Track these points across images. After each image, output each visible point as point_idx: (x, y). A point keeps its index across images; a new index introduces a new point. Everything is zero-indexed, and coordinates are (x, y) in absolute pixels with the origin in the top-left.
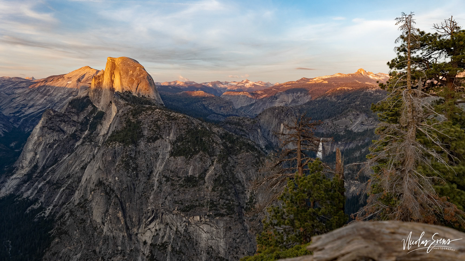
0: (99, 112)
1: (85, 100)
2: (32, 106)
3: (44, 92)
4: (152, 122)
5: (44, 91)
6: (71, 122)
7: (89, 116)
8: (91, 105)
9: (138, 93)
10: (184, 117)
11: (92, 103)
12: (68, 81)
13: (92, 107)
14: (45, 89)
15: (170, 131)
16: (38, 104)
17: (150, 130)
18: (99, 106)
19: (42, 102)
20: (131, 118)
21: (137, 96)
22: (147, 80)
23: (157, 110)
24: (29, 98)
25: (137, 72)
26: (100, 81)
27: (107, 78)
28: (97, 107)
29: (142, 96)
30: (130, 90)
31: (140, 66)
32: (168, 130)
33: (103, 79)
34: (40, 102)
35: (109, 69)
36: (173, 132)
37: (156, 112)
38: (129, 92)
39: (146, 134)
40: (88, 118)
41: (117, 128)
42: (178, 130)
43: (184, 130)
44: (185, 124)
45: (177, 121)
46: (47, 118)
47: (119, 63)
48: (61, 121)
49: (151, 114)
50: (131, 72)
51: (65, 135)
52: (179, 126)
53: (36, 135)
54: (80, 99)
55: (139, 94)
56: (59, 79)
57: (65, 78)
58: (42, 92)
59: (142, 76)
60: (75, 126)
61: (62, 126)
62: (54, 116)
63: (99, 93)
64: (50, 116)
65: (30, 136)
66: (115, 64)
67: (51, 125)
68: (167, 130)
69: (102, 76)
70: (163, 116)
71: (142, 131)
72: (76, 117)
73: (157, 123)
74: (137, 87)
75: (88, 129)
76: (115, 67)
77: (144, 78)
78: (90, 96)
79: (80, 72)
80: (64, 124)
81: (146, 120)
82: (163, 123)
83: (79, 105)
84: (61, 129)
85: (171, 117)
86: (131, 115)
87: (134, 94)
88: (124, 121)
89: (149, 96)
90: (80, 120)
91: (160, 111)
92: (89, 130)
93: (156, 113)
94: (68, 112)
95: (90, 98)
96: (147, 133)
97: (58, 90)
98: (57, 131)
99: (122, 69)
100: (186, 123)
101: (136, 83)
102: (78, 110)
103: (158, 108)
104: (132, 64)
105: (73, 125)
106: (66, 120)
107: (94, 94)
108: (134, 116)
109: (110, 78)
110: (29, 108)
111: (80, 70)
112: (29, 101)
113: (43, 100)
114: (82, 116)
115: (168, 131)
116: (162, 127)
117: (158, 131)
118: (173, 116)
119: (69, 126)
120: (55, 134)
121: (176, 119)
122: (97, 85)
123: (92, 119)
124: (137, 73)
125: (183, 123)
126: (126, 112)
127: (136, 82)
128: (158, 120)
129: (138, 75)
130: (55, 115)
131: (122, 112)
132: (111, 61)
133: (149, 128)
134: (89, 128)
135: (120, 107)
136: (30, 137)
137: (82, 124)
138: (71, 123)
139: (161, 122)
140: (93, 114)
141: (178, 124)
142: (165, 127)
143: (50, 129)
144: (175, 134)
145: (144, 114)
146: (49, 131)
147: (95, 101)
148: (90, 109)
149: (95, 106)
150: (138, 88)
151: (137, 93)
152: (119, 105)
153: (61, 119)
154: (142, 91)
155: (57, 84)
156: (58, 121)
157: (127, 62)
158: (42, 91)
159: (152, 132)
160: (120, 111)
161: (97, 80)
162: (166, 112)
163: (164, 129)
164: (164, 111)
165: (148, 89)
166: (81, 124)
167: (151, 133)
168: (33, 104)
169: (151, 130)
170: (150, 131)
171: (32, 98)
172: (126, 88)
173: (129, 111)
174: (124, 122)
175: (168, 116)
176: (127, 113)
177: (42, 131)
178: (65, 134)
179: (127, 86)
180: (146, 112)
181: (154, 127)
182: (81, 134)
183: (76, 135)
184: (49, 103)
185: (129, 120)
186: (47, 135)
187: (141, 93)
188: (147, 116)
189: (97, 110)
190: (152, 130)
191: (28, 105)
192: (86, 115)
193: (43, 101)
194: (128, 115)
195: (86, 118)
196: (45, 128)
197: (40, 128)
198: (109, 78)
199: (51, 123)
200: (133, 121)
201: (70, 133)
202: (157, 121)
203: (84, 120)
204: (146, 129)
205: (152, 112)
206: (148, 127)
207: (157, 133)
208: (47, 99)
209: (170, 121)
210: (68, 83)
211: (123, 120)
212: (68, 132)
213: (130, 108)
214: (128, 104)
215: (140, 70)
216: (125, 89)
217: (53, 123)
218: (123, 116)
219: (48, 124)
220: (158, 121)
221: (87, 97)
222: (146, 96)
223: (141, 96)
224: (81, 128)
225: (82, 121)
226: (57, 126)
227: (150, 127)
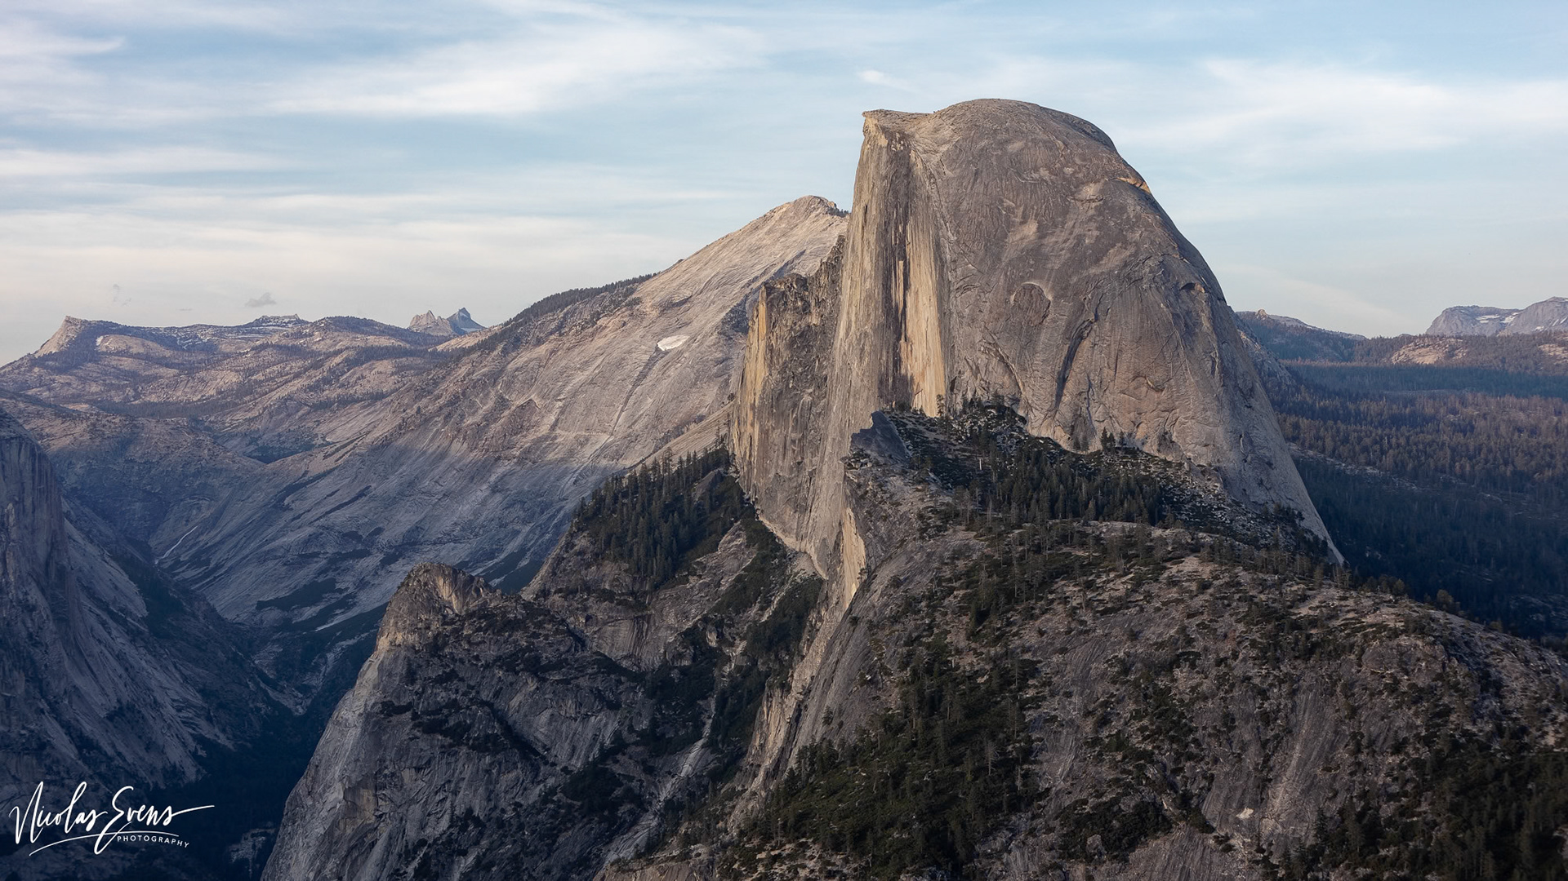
0: (797, 587)
1: (698, 491)
2: (410, 544)
3: (496, 427)
4: (1126, 671)
5: (490, 418)
6: (581, 670)
7: (719, 625)
8: (747, 526)
9: (1077, 416)
10: (1419, 628)
11: (747, 512)
12: (665, 333)
13: (750, 543)
14: (502, 403)
15: (1276, 759)
16: (446, 524)
17: (1096, 741)
18: (800, 538)
19: (476, 513)
20: (957, 638)
21: (1064, 443)
22: (1153, 297)
23: (1190, 564)
24: (393, 483)
25: (1081, 224)
26: (814, 320)
27: (858, 296)
28: (789, 542)
29: (1107, 440)
30: (1007, 392)
31: (1113, 175)
32: (1253, 749)
33: (837, 306)
34: (464, 510)
35: (873, 212)
36: (1302, 763)
37: (1172, 582)
38: (1000, 408)
39: (1061, 784)
40: (712, 640)
41: (834, 725)
42: (1343, 755)
43: (1398, 749)
44: (1418, 695)
45: (1348, 667)
46: (412, 639)
47: (935, 159)
48: (509, 663)
49: (1122, 604)
50: (1031, 229)
51: (535, 782)
52: (1354, 712)
53: (337, 771)
54: (659, 484)
55: (1078, 424)
56: (597, 316)
57: (647, 306)
58: (480, 430)
59: (1114, 259)
60: (614, 706)
61: (515, 702)
62: (463, 620)
63: (802, 426)
64: (435, 625)
65: (302, 781)
66: (909, 170)
67: (442, 696)
68: (1244, 747)
69: (823, 280)
70: (1226, 621)
71: (1027, 754)
72: (624, 633)
73: (1162, 682)
74: (1070, 358)
75: (707, 731)
76: (910, 195)
77: (1128, 277)
78: (738, 449)
79: (754, 250)
80: (532, 686)
81: (1078, 654)
82: (1221, 679)
83: (651, 529)
84: (508, 729)
85: (1296, 626)
86: (962, 611)
87: (1040, 427)
88: (893, 667)
89: (1165, 440)
90: (651, 658)
91: (1206, 571)
92: (711, 745)
93: (1173, 594)
94: (568, 593)
95: (739, 470)
96: (1070, 775)
97: (588, 411)
98: (485, 745)
99: (956, 211)
100: (1422, 681)
101: (1062, 323)
102: (640, 571)
103: (1195, 549)
104: (1041, 155)
105: (599, 695)
106: (547, 655)
107: (765, 433)
108: (981, 617)
109: (878, 294)
110: (389, 560)
111: (753, 239)
112: (391, 502)
113: (482, 491)
114: (671, 620)
115: (1252, 758)
116: (1207, 715)
117: (1166, 758)
118: (1313, 622)
119: (570, 707)
120: (466, 766)
121: (1338, 652)
122: (786, 355)
123: (741, 646)
124: (1080, 239)
125: (1393, 688)
126: (921, 585)
127: (1059, 316)
128: (1182, 655)
129: (1083, 257)
130: (470, 615)
131: (896, 583)
132: (883, 141)
133: (1088, 726)
134: (714, 728)
135: (886, 542)
136: (301, 787)
137: (660, 686)
138: (584, 682)
139: (1204, 673)
140: (748, 605)
141: (1348, 688)
142: (1229, 721)
143: (431, 729)
144: (1310, 787)
145: (1065, 600)
146: (426, 745)
147: (771, 494)
148: (730, 564)
149: (772, 535)
150: (1076, 366)
151: (1065, 410)
152: (883, 528)
153: (510, 649)
154: (1109, 399)
155: (586, 363)
156: (487, 666)
157: (1002, 144)
158: (477, 418)
159: (1115, 765)
160: (885, 575)
161: (789, 317)
162: (1263, 586)
163: (1217, 734)
164: (1244, 576)
165: (1158, 375)
166: (650, 694)
167: (1107, 773)
168: (417, 528)
169: (1108, 748)
170: (1099, 758)
171: (411, 484)
172: (976, 371)
173: (947, 573)
174: (897, 676)
175: (1277, 618)
176: (931, 596)
177: (378, 745)
178: (536, 770)
179: (982, 360)
180: (1089, 585)
181: (1137, 716)
182: (650, 770)
183: (615, 781)
184: (525, 522)
185: (940, 652)
186: (407, 775)
187: (1097, 413)
188: (1088, 617)
189: (782, 567)
190: (1120, 743)
191: (383, 539)
192: (695, 613)
193: (484, 503)
194: (933, 608)
195: (692, 637)
196: (395, 719)
197: (367, 716)
198: (869, 297)
199: (440, 680)
200: (968, 662)
201: (577, 764)
202: (1169, 667)
203: (681, 656)
204: (1067, 739)
205: (1138, 583)
206: (1088, 714)
207: (1152, 772)
208: (513, 484)
209: (1285, 668)
210: (665, 344)
211: (891, 653)
212: (561, 753)
213: (957, 554)
214: (949, 517)
215: (1106, 208)
216: (971, 387)
217: (451, 676)
218: (895, 619)
219: (417, 687)
220: (1175, 663)
221: (719, 458)
222: (1146, 437)
223: (1096, 445)
224: (654, 723)
225: (665, 663)
226: (483, 704)
227: (1104, 722)
